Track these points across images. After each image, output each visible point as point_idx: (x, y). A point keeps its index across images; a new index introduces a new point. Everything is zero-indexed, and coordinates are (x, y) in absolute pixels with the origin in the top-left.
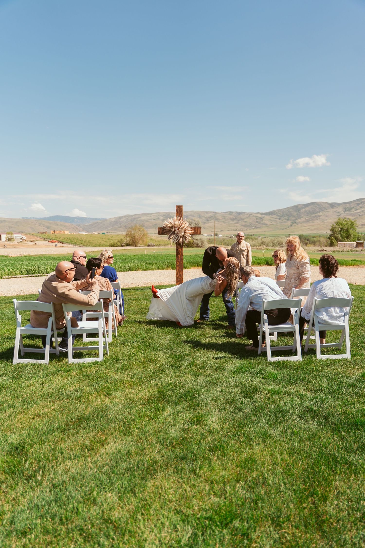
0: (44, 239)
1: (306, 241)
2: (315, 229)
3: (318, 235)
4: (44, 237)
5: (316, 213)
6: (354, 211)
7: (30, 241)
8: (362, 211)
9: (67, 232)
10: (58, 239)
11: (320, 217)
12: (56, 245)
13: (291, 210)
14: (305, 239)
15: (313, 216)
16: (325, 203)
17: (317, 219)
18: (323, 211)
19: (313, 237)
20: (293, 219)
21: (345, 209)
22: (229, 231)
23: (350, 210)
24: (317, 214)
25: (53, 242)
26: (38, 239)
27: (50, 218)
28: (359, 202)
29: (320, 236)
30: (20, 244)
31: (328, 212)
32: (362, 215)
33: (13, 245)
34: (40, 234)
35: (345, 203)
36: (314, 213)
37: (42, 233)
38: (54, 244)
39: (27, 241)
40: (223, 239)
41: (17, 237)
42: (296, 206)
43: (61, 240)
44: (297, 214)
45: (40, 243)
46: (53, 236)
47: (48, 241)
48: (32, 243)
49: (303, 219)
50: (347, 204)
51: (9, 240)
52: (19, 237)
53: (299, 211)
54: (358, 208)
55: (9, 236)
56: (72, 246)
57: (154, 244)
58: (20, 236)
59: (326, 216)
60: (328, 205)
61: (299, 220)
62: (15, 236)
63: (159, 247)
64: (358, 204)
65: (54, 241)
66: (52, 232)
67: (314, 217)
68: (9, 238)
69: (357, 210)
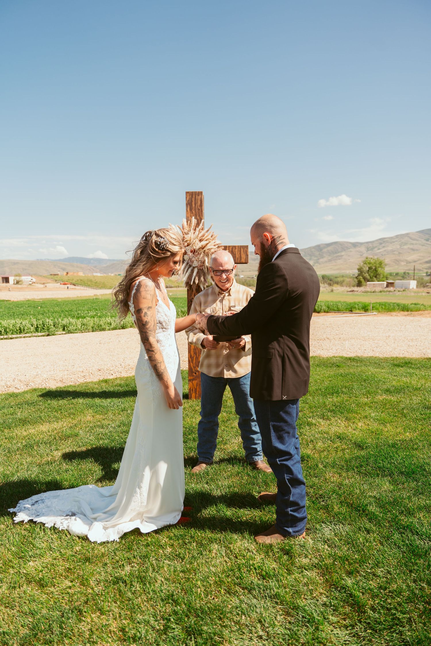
0: (56, 281)
1: (329, 281)
2: (338, 269)
3: (341, 274)
4: (56, 279)
5: (339, 252)
6: (376, 251)
7: (41, 283)
8: (385, 251)
9: (81, 274)
10: (71, 281)
11: (343, 257)
12: (68, 287)
13: (313, 250)
14: (328, 279)
15: (335, 255)
16: (347, 242)
17: (340, 259)
18: (345, 250)
19: (336, 277)
20: (315, 258)
21: (368, 249)
22: (250, 271)
23: (372, 249)
24: (339, 254)
25: (65, 284)
26: (50, 281)
27: (65, 260)
28: (382, 242)
29: (343, 276)
30: (29, 286)
31: (351, 251)
32: (385, 255)
33: (22, 288)
34: (52, 276)
35: (367, 243)
36: (336, 253)
37: (54, 275)
38: (66, 286)
39: (37, 283)
40: (245, 280)
41: (26, 279)
42: (318, 246)
43: (74, 282)
44: (319, 254)
45: (51, 285)
46: (66, 278)
47: (59, 284)
48: (42, 286)
49: (325, 259)
50: (370, 244)
51: (18, 282)
52: (28, 280)
53: (321, 250)
54: (380, 247)
55: (18, 278)
56: (85, 288)
57: (173, 286)
58: (29, 278)
59: (349, 256)
60: (350, 245)
61: (321, 260)
62: (23, 278)
63: (178, 289)
64: (381, 244)
65: (67, 283)
66: (65, 273)
67: (337, 257)
68: (17, 281)
69: (379, 249)
